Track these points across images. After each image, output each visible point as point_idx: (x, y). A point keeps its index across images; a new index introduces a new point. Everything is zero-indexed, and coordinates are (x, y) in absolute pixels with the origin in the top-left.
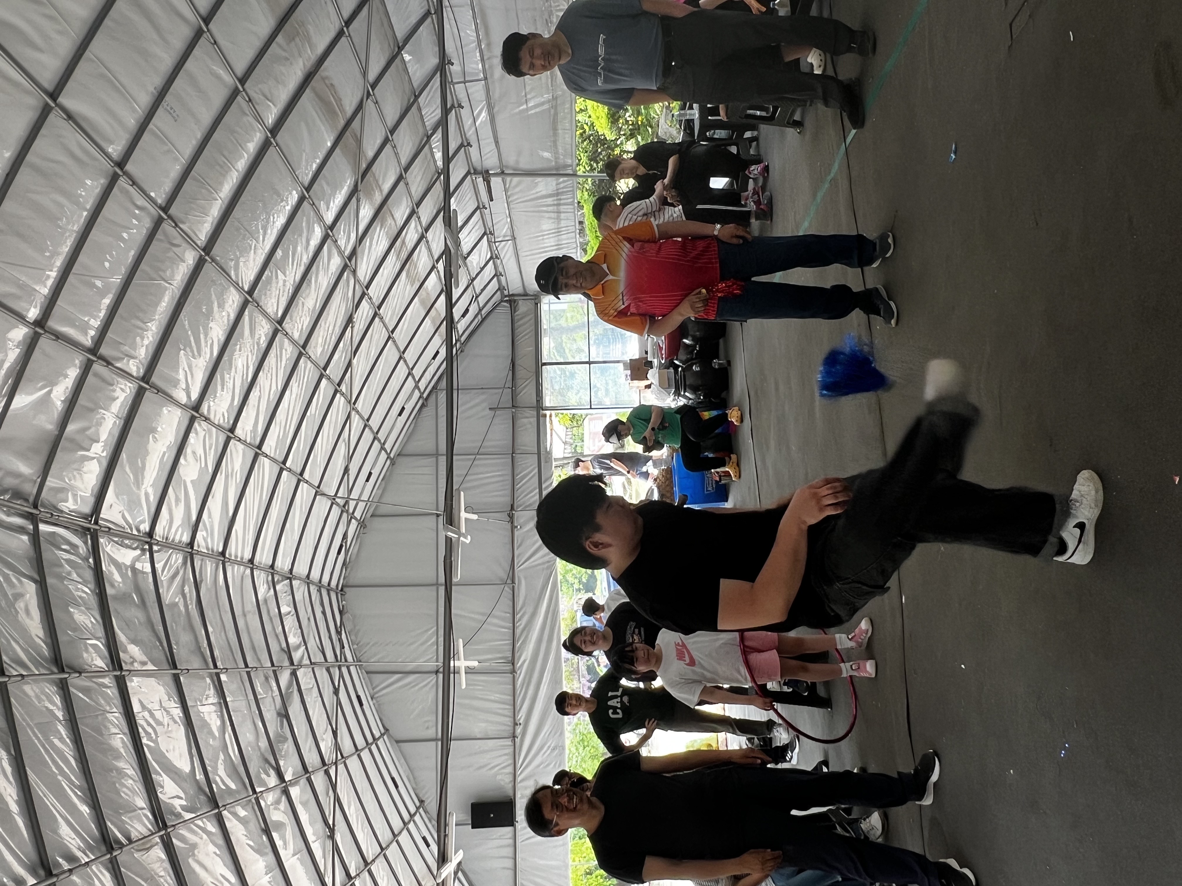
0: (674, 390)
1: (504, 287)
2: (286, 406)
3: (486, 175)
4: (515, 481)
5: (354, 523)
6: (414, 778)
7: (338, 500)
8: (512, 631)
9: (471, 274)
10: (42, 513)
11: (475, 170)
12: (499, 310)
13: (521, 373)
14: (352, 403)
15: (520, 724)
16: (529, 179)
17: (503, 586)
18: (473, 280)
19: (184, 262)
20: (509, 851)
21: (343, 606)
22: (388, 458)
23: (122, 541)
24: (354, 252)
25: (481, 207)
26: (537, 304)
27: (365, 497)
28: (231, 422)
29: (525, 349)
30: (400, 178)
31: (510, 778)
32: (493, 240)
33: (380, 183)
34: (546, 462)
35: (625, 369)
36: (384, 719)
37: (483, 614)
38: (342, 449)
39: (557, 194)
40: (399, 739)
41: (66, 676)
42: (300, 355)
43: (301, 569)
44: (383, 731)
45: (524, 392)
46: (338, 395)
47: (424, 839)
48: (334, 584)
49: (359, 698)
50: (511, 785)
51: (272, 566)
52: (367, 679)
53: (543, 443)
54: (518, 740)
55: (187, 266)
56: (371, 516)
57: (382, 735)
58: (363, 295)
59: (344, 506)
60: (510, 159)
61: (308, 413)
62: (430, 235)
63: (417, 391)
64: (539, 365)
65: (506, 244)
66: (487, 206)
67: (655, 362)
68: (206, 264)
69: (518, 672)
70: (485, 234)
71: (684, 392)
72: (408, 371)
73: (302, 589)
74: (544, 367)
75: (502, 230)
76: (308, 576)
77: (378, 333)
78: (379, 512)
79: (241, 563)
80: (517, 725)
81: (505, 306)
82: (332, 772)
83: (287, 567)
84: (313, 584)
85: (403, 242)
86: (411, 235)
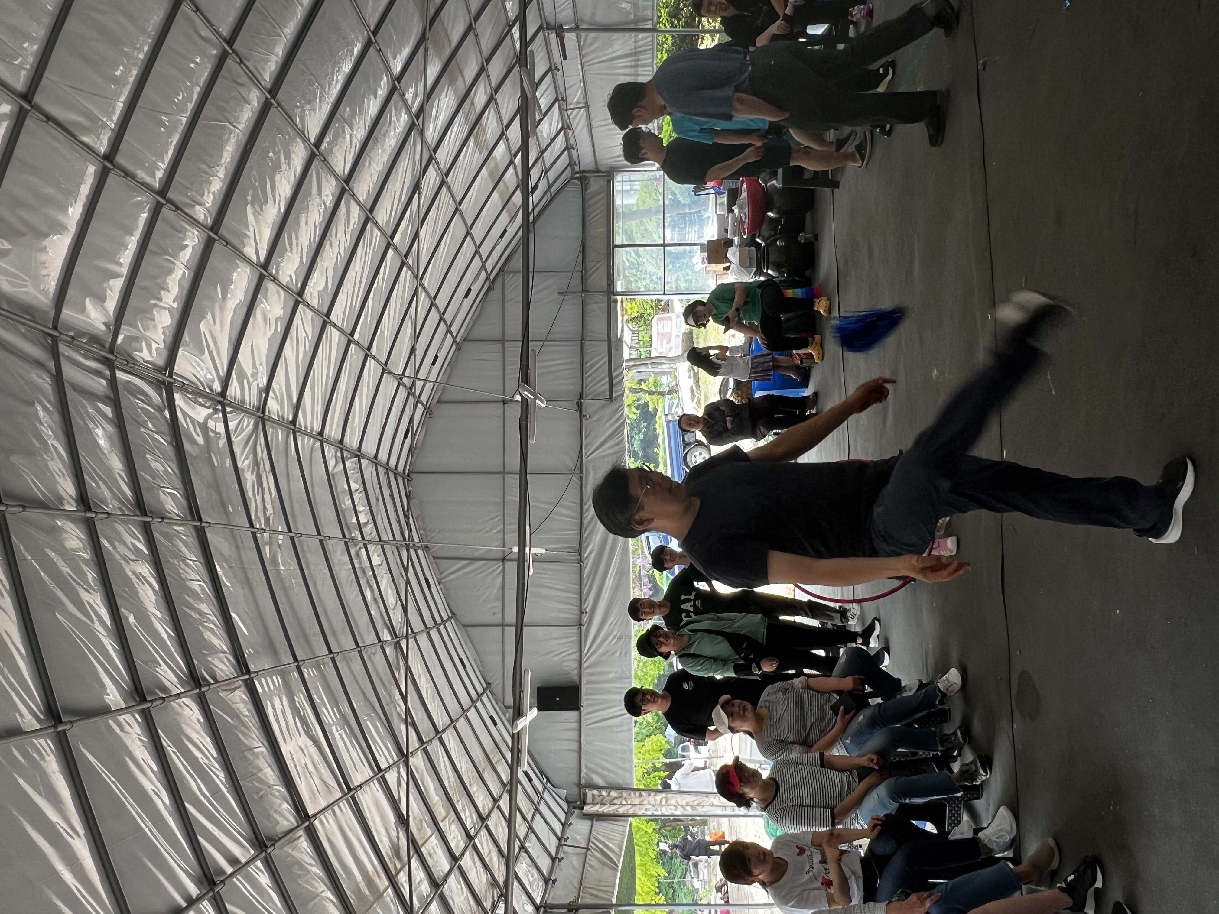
0: (755, 269)
1: (575, 162)
2: (354, 274)
3: (560, 31)
4: (584, 369)
5: (420, 409)
6: (481, 662)
7: (405, 380)
8: (579, 521)
9: (542, 145)
10: (118, 360)
11: (548, 24)
12: (570, 188)
13: (591, 255)
14: (419, 278)
15: (586, 613)
16: (606, 35)
17: (571, 476)
18: (543, 152)
19: (249, 104)
20: (574, 735)
21: (410, 492)
22: (454, 342)
23: (195, 399)
24: (421, 110)
25: (553, 68)
26: (609, 182)
27: (432, 378)
28: (299, 285)
29: (596, 231)
30: (470, 29)
31: (575, 665)
32: (565, 108)
33: (449, 31)
34: (617, 350)
35: (701, 252)
36: (451, 603)
37: (550, 503)
38: (408, 327)
39: (635, 54)
40: (466, 624)
41: (149, 519)
42: (367, 220)
43: (369, 448)
44: (450, 615)
45: (594, 276)
46: (405, 268)
47: (491, 718)
48: (400, 468)
49: (427, 580)
50: (576, 672)
51: (341, 442)
52: (434, 565)
53: (614, 330)
54: (584, 628)
55: (252, 109)
56: (438, 402)
57: (450, 618)
58: (431, 159)
59: (411, 388)
60: (586, 12)
61: (375, 286)
62: (499, 97)
63: (483, 272)
64: (610, 248)
65: (579, 112)
66: (560, 67)
67: (736, 240)
68: (272, 109)
69: (585, 562)
70: (556, 100)
71: (767, 270)
72: (474, 249)
73: (369, 469)
74: (616, 249)
75: (575, 97)
76: (376, 457)
77: (445, 203)
78: (446, 398)
79: (310, 435)
80: (583, 613)
81: (576, 184)
82: (403, 643)
83: (355, 444)
84: (381, 466)
85: (472, 103)
86: (480, 96)
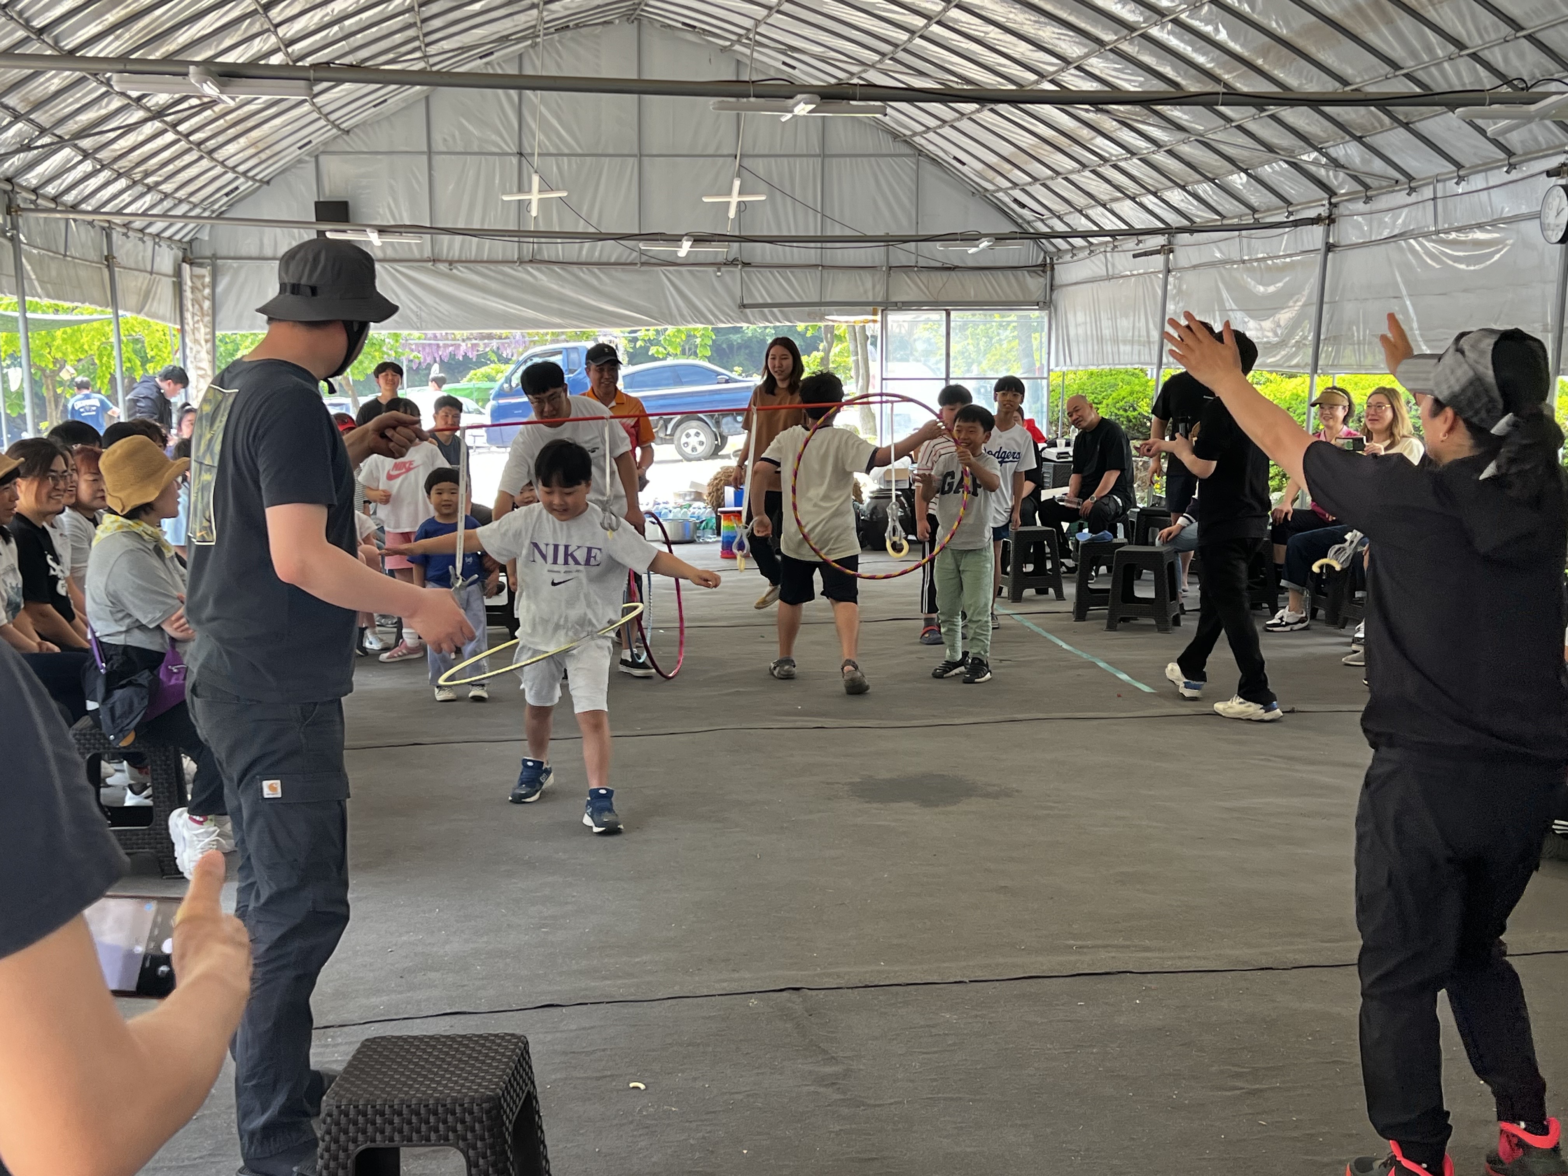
1: (1061, 259)
3: (1167, 250)
4: (784, 270)
8: (575, 260)
13: (939, 279)
15: (451, 270)
26: (1038, 304)
29: (973, 285)
34: (809, 314)
45: (910, 284)
47: (311, 141)
53: (836, 310)
54: (429, 265)
64: (947, 306)
65: (1104, 267)
69: (520, 269)
74: (944, 313)
81: (1037, 257)
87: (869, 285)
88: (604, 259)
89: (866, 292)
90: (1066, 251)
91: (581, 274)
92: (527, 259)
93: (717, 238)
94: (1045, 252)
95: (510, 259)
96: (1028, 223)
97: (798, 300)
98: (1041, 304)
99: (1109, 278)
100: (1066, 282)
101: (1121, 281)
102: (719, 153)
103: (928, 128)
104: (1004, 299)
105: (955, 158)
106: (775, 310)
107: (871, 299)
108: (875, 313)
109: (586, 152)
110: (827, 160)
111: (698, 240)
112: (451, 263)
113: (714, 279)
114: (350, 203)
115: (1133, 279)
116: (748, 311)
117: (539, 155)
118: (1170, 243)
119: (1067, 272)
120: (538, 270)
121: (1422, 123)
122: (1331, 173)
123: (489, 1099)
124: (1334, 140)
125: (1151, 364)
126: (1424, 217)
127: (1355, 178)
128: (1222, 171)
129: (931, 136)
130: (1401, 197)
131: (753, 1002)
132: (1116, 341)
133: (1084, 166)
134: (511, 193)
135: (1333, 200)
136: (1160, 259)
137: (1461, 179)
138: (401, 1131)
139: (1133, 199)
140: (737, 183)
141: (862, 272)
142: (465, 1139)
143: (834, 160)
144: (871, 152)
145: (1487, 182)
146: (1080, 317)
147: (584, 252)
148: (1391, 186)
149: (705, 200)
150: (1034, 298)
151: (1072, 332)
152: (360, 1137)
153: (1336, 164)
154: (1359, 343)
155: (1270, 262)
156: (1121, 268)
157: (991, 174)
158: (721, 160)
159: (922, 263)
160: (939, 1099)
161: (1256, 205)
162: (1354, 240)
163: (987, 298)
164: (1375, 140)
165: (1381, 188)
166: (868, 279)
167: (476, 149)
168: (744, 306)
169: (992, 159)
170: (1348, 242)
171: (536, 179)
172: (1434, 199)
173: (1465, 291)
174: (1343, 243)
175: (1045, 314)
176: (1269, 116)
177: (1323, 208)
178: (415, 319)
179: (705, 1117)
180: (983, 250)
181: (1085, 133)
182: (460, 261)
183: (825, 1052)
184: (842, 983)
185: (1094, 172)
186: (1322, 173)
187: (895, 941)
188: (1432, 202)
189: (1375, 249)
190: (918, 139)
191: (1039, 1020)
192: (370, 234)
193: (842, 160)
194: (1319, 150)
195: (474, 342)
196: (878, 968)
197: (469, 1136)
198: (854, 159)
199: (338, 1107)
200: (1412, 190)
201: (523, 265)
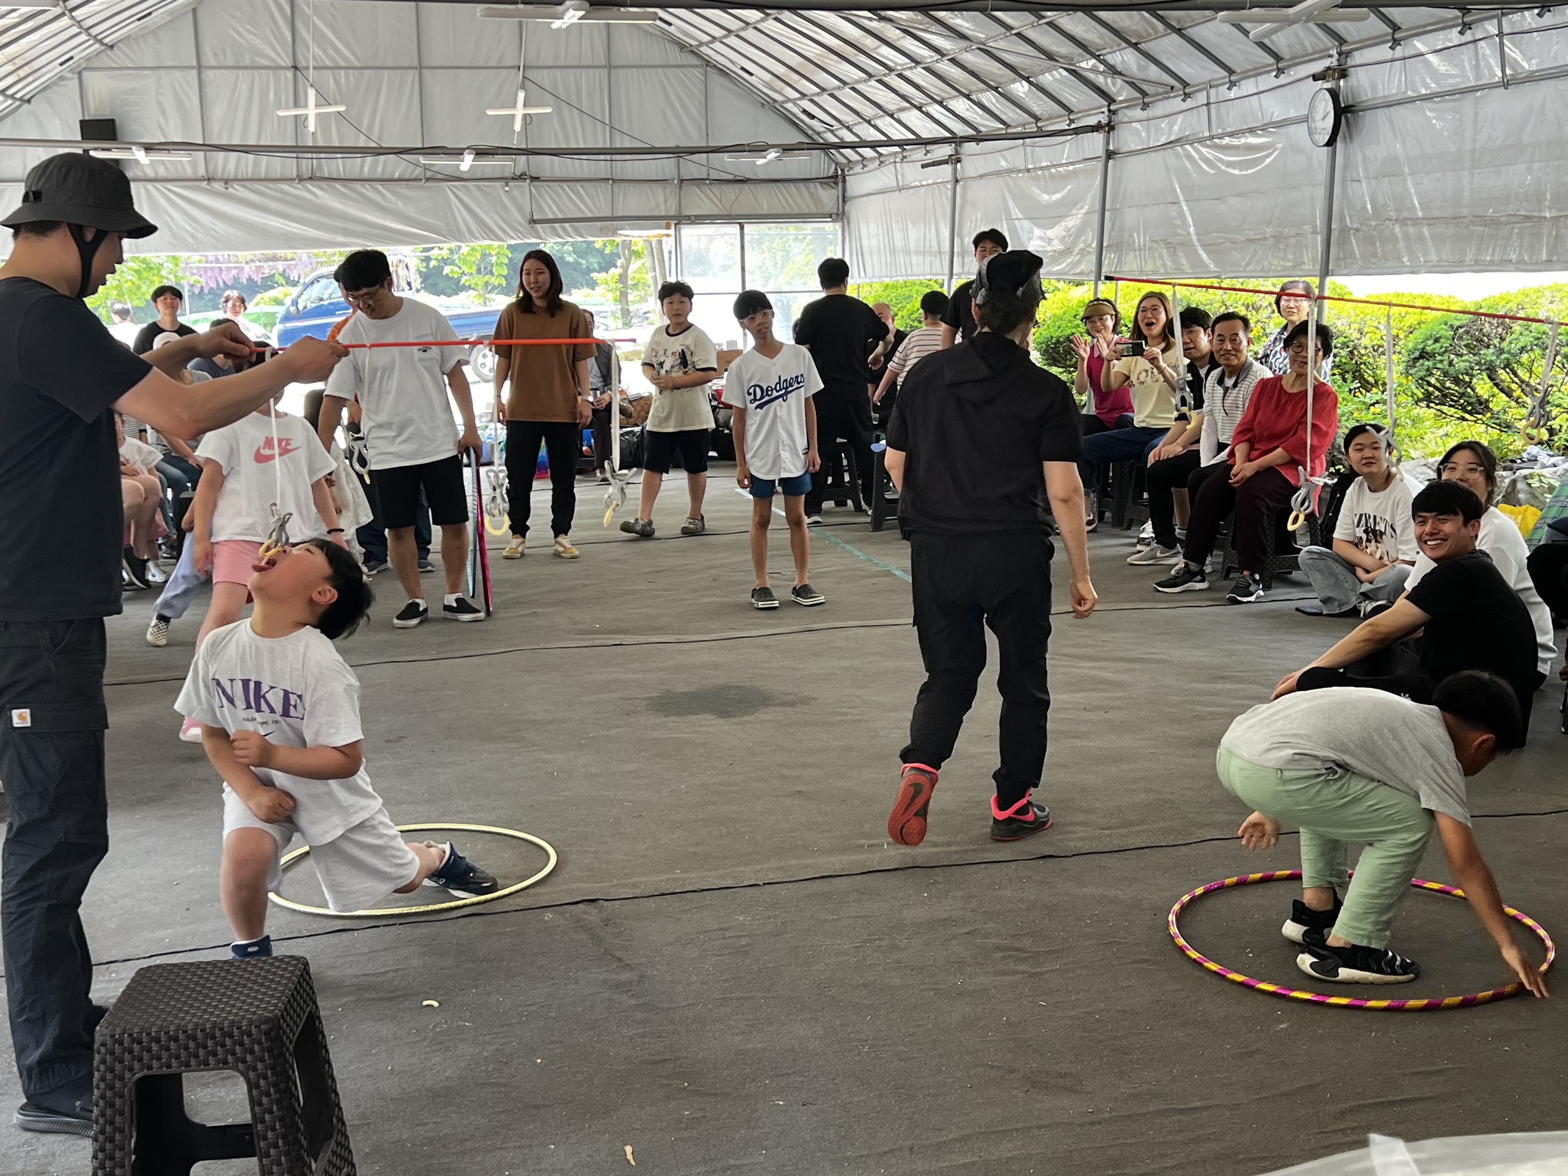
1: (852, 169)
3: (954, 160)
6: (143, 36)
8: (358, 177)
15: (227, 189)
16: (949, 212)
26: (830, 216)
34: (601, 228)
47: (71, 58)
53: (628, 225)
54: (204, 184)
60: (970, 192)
64: (740, 219)
65: (894, 178)
69: (300, 186)
74: (738, 227)
85: (855, 55)
87: (661, 199)
88: (387, 176)
89: (658, 206)
90: (857, 162)
91: (364, 191)
92: (306, 176)
93: (500, 151)
94: (836, 164)
95: (289, 176)
96: (818, 134)
97: (589, 215)
98: (834, 216)
99: (900, 189)
100: (856, 194)
101: (912, 191)
102: (502, 64)
103: (714, 38)
104: (797, 211)
105: (743, 69)
106: (567, 225)
107: (663, 214)
108: (668, 227)
109: (364, 65)
110: (613, 71)
111: (480, 153)
112: (226, 181)
113: (502, 194)
114: (117, 121)
115: (923, 189)
116: (538, 226)
117: (314, 68)
118: (957, 153)
119: (858, 183)
120: (318, 187)
121: (1195, 29)
122: (1109, 80)
123: (268, 1021)
124: (1111, 47)
125: (943, 274)
126: (1197, 123)
127: (1133, 85)
128: (1004, 80)
129: (717, 46)
130: (1176, 104)
131: (548, 916)
132: (907, 252)
133: (870, 76)
134: (287, 108)
135: (1112, 107)
136: (947, 169)
137: (1232, 84)
138: (178, 1057)
139: (919, 109)
140: (521, 95)
141: (653, 185)
142: (244, 1061)
143: (621, 71)
144: (658, 63)
145: (1257, 87)
146: (873, 229)
147: (366, 169)
148: (1166, 93)
149: (490, 112)
150: (827, 210)
151: (865, 243)
152: (136, 1065)
153: (1113, 70)
154: (1140, 250)
155: (1053, 170)
156: (911, 179)
157: (779, 85)
158: (505, 71)
159: (714, 175)
160: (731, 999)
161: (1038, 113)
162: (1133, 147)
163: (780, 211)
164: (1150, 47)
165: (1158, 94)
166: (659, 191)
167: (248, 63)
168: (533, 222)
169: (780, 70)
170: (1128, 149)
171: (312, 93)
172: (1208, 104)
173: (1238, 195)
174: (1123, 150)
175: (838, 226)
176: (1047, 23)
177: (1102, 115)
178: (191, 241)
179: (498, 1030)
180: (771, 161)
181: (869, 42)
182: (236, 180)
183: (619, 960)
184: (638, 892)
185: (880, 81)
186: (1100, 80)
187: (691, 850)
188: (1205, 108)
189: (1153, 155)
190: (704, 49)
191: (830, 917)
192: (136, 152)
193: (629, 71)
194: (1097, 57)
195: (258, 264)
196: (673, 876)
197: (249, 1058)
198: (641, 71)
199: (112, 1036)
200: (1187, 96)
201: (304, 183)
